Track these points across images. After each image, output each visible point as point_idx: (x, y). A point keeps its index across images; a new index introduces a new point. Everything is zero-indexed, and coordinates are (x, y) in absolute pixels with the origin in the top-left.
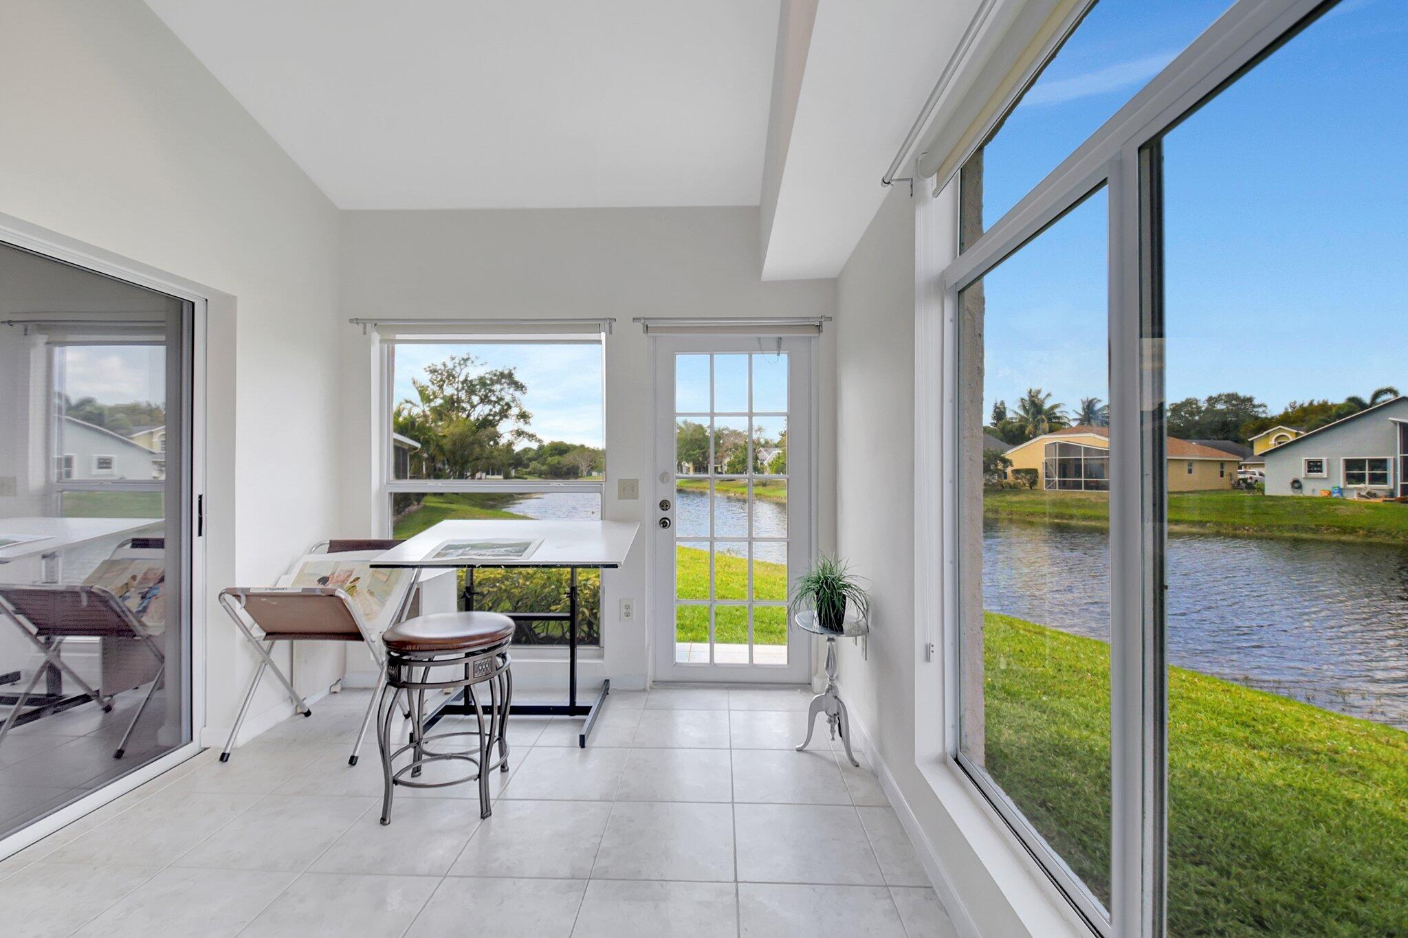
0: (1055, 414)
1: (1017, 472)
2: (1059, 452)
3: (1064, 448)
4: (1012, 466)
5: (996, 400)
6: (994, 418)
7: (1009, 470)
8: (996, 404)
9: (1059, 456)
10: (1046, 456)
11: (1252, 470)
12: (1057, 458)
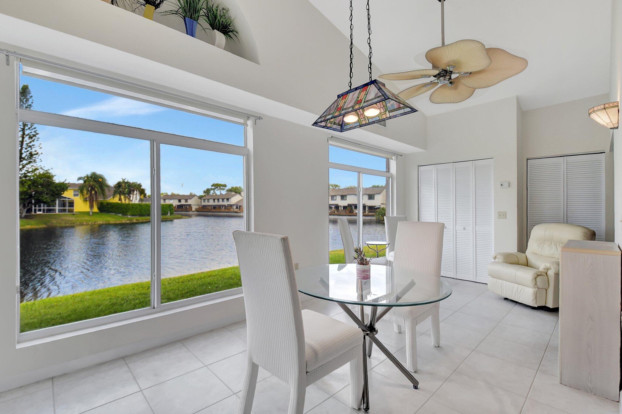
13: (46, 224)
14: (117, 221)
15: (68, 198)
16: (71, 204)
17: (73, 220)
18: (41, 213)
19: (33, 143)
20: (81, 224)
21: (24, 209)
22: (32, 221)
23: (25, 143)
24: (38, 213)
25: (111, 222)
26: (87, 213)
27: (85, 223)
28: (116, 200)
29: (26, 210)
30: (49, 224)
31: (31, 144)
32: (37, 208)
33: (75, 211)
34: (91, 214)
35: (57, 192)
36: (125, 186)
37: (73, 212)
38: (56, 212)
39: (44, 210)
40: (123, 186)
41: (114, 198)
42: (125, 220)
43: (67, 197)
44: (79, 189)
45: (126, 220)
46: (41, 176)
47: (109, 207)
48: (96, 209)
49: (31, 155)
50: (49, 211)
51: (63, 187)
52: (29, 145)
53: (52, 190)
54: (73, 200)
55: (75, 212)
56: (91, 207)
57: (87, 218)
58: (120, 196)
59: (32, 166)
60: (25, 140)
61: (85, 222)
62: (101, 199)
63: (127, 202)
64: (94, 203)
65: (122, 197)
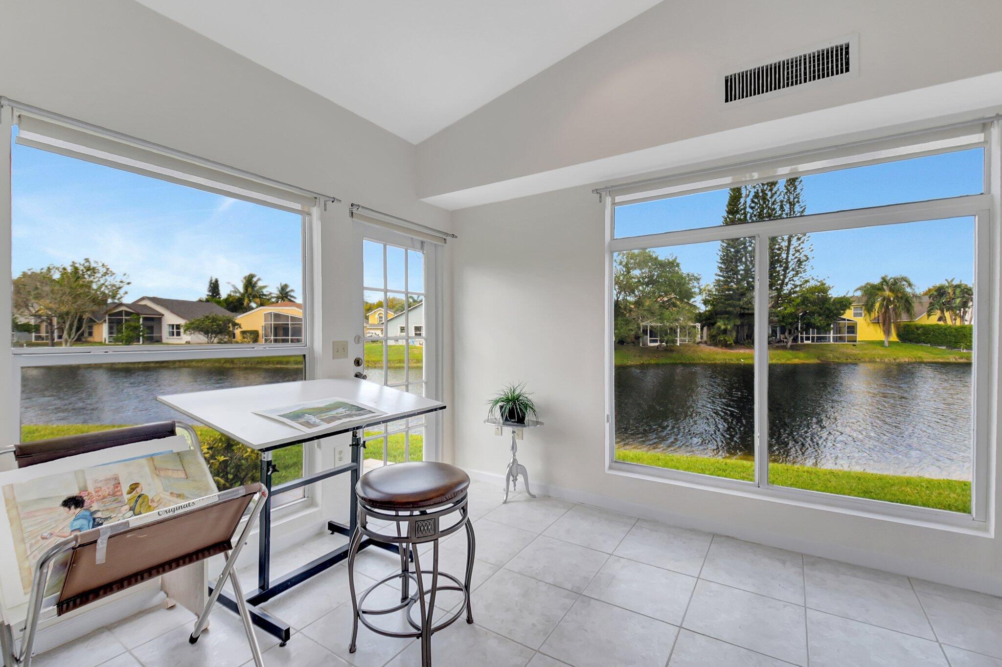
0: (262, 292)
1: (243, 333)
2: (274, 318)
3: (277, 316)
4: (240, 327)
5: (211, 278)
6: (210, 291)
7: (237, 332)
8: (211, 280)
9: (274, 321)
10: (265, 321)
11: (371, 331)
12: (273, 323)
13: (818, 358)
14: (939, 358)
15: (848, 320)
16: (852, 329)
17: (858, 354)
18: (809, 342)
19: (802, 246)
20: (872, 361)
21: (790, 337)
22: (801, 354)
23: (792, 247)
24: (806, 342)
25: (925, 360)
26: (881, 343)
27: (878, 360)
28: (933, 320)
29: (792, 338)
30: (823, 359)
31: (799, 248)
32: (804, 335)
33: (858, 339)
34: (886, 344)
35: (835, 312)
36: (954, 293)
37: (855, 341)
38: (830, 342)
39: (813, 338)
40: (949, 293)
41: (929, 315)
42: (954, 358)
43: (847, 318)
44: (863, 305)
45: (957, 357)
46: (812, 290)
47: (919, 332)
48: (894, 338)
49: (800, 262)
50: (819, 339)
51: (844, 304)
52: (797, 249)
53: (828, 309)
54: (856, 323)
55: (859, 341)
56: (887, 332)
57: (881, 351)
58: (942, 312)
59: (801, 277)
60: (792, 243)
61: (878, 357)
62: (904, 319)
63: (958, 323)
64: (892, 326)
65: (947, 314)
